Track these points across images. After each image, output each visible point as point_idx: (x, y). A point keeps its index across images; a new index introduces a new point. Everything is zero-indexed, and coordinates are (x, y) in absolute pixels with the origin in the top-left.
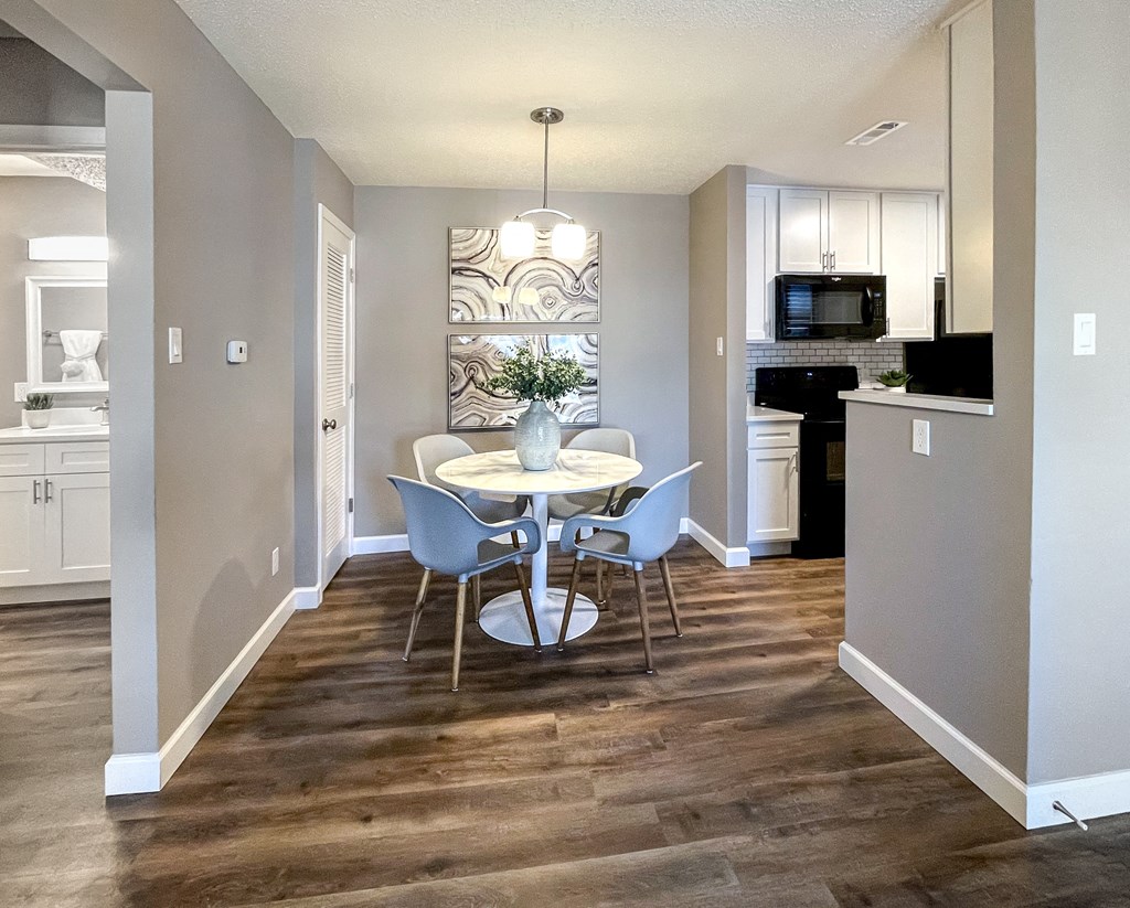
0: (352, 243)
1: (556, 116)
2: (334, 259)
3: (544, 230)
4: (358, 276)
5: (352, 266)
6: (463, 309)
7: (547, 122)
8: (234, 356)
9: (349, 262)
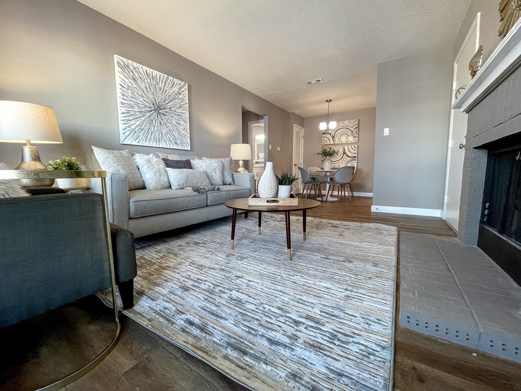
0: (303, 130)
1: (330, 101)
2: (298, 134)
3: (328, 123)
4: (304, 137)
5: (303, 135)
6: (325, 142)
7: (329, 102)
8: (278, 150)
9: (302, 134)
